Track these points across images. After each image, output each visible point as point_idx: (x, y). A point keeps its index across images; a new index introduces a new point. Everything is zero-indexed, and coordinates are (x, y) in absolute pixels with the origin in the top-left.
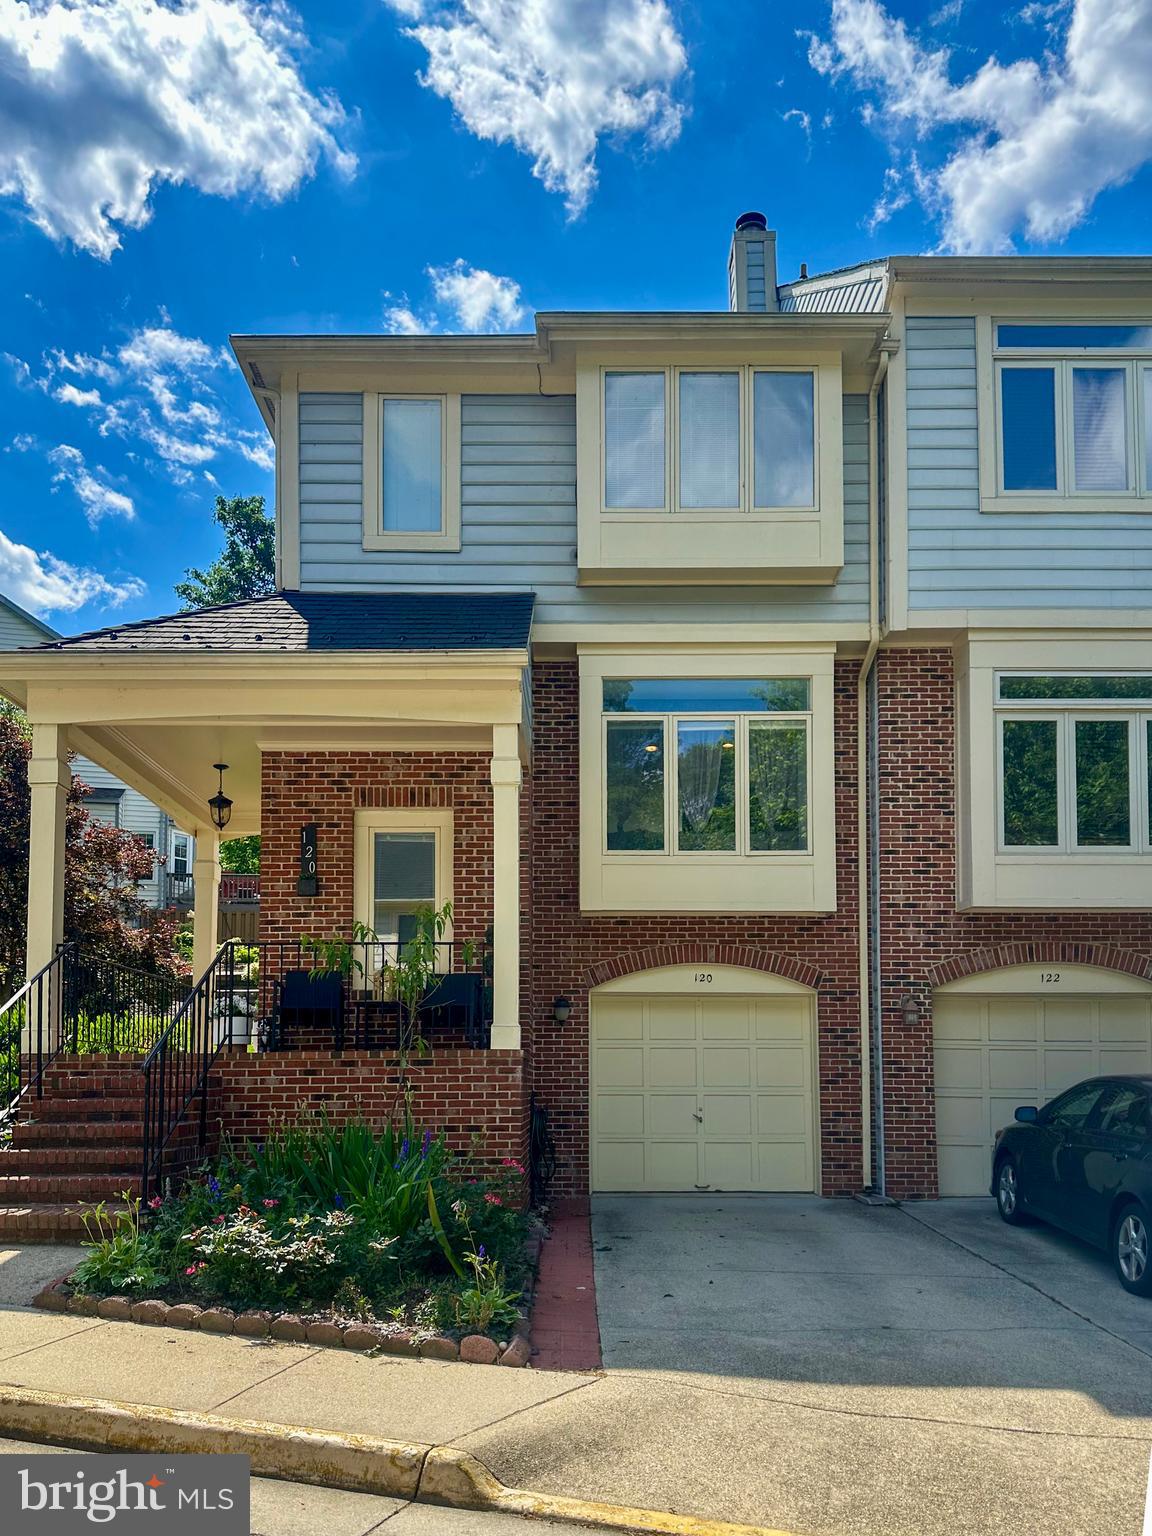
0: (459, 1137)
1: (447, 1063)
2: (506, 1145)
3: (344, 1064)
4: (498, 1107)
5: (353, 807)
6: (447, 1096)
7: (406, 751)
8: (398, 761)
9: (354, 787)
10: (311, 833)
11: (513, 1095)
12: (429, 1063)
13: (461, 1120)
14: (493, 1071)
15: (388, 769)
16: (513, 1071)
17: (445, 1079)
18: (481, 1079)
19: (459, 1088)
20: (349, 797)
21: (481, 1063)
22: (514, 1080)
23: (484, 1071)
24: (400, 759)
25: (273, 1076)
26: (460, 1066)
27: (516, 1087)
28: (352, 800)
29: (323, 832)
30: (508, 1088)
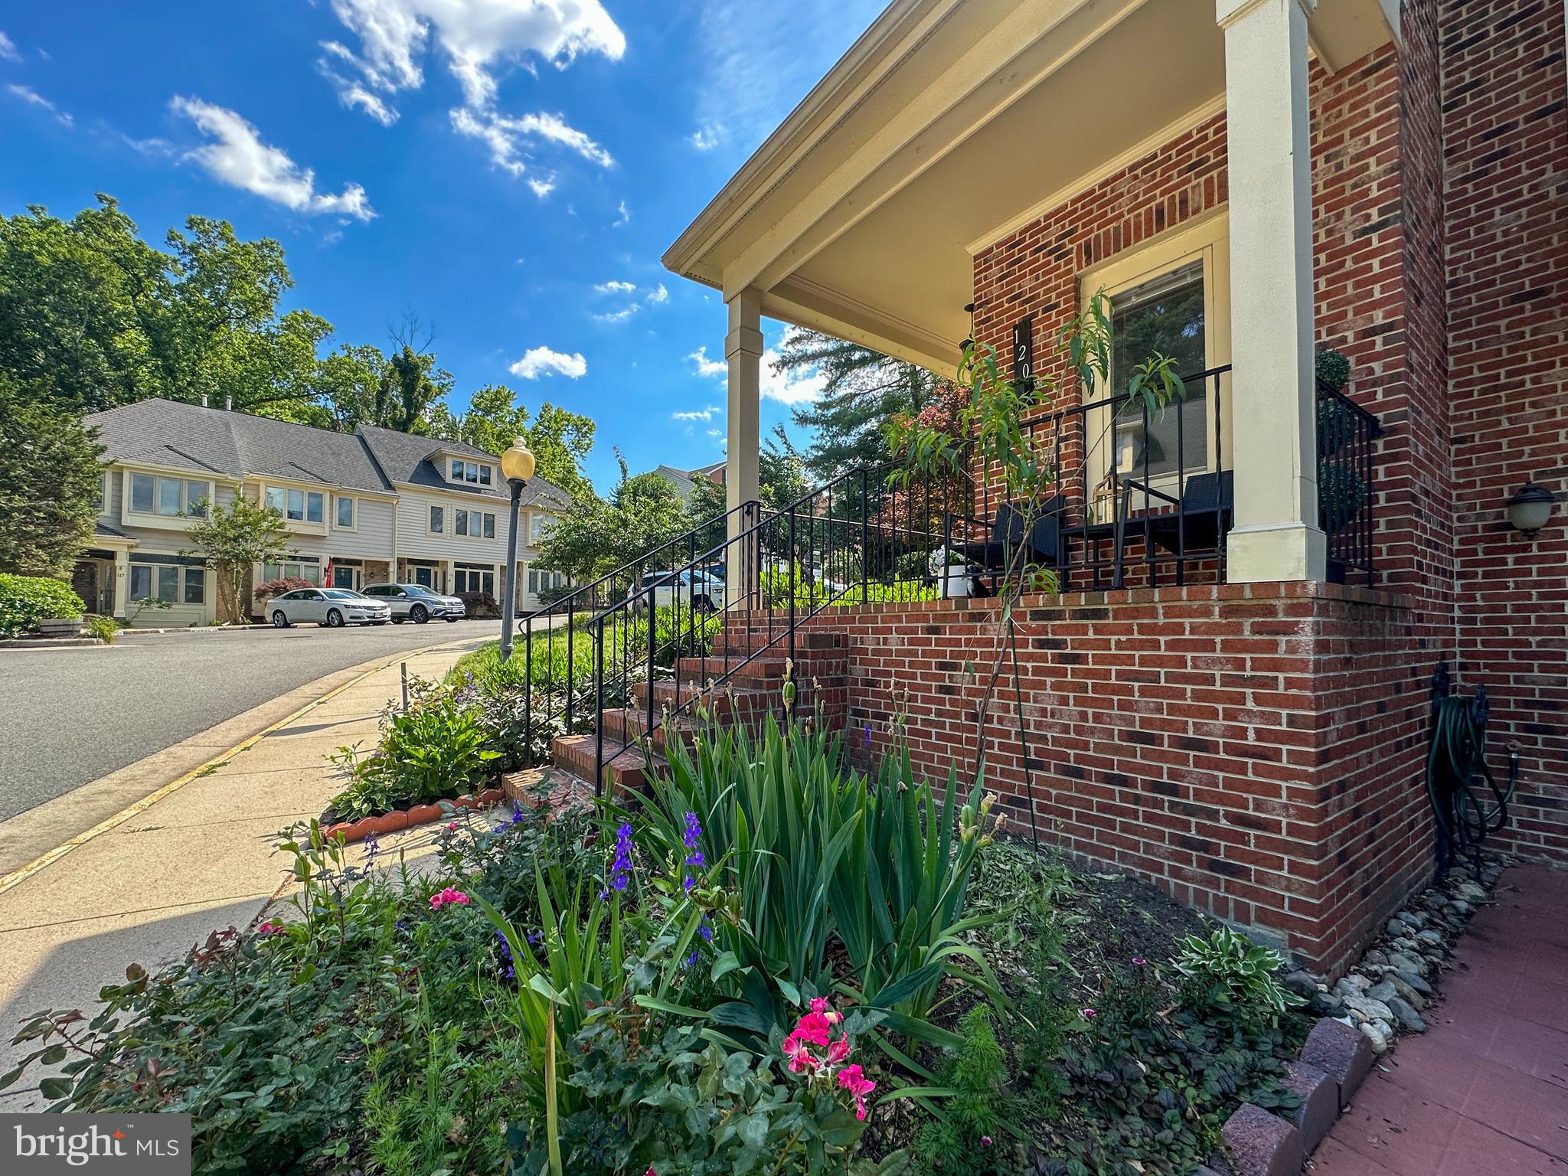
0: (1163, 756)
1: (1136, 613)
2: (1275, 791)
3: (973, 617)
4: (1250, 705)
5: (1076, 273)
6: (1136, 676)
7: (1147, 154)
8: (1136, 177)
9: (1075, 246)
10: (1025, 330)
11: (1290, 683)
12: (1100, 614)
13: (1165, 725)
14: (1238, 629)
15: (1122, 195)
16: (1288, 629)
17: (1132, 645)
18: (1210, 646)
19: (1160, 661)
20: (1070, 261)
21: (1208, 613)
22: (1292, 649)
23: (1214, 629)
24: (1139, 171)
25: (895, 635)
26: (1161, 620)
27: (1301, 666)
28: (1074, 265)
29: (1040, 322)
30: (1277, 665)
